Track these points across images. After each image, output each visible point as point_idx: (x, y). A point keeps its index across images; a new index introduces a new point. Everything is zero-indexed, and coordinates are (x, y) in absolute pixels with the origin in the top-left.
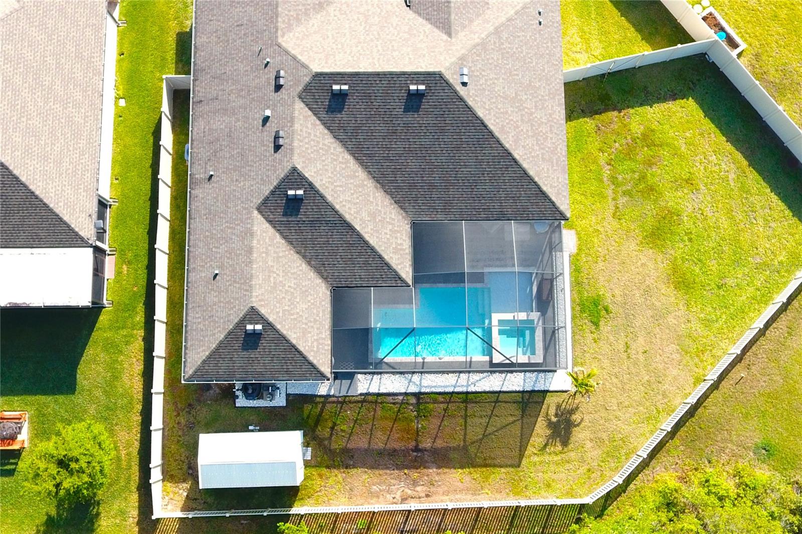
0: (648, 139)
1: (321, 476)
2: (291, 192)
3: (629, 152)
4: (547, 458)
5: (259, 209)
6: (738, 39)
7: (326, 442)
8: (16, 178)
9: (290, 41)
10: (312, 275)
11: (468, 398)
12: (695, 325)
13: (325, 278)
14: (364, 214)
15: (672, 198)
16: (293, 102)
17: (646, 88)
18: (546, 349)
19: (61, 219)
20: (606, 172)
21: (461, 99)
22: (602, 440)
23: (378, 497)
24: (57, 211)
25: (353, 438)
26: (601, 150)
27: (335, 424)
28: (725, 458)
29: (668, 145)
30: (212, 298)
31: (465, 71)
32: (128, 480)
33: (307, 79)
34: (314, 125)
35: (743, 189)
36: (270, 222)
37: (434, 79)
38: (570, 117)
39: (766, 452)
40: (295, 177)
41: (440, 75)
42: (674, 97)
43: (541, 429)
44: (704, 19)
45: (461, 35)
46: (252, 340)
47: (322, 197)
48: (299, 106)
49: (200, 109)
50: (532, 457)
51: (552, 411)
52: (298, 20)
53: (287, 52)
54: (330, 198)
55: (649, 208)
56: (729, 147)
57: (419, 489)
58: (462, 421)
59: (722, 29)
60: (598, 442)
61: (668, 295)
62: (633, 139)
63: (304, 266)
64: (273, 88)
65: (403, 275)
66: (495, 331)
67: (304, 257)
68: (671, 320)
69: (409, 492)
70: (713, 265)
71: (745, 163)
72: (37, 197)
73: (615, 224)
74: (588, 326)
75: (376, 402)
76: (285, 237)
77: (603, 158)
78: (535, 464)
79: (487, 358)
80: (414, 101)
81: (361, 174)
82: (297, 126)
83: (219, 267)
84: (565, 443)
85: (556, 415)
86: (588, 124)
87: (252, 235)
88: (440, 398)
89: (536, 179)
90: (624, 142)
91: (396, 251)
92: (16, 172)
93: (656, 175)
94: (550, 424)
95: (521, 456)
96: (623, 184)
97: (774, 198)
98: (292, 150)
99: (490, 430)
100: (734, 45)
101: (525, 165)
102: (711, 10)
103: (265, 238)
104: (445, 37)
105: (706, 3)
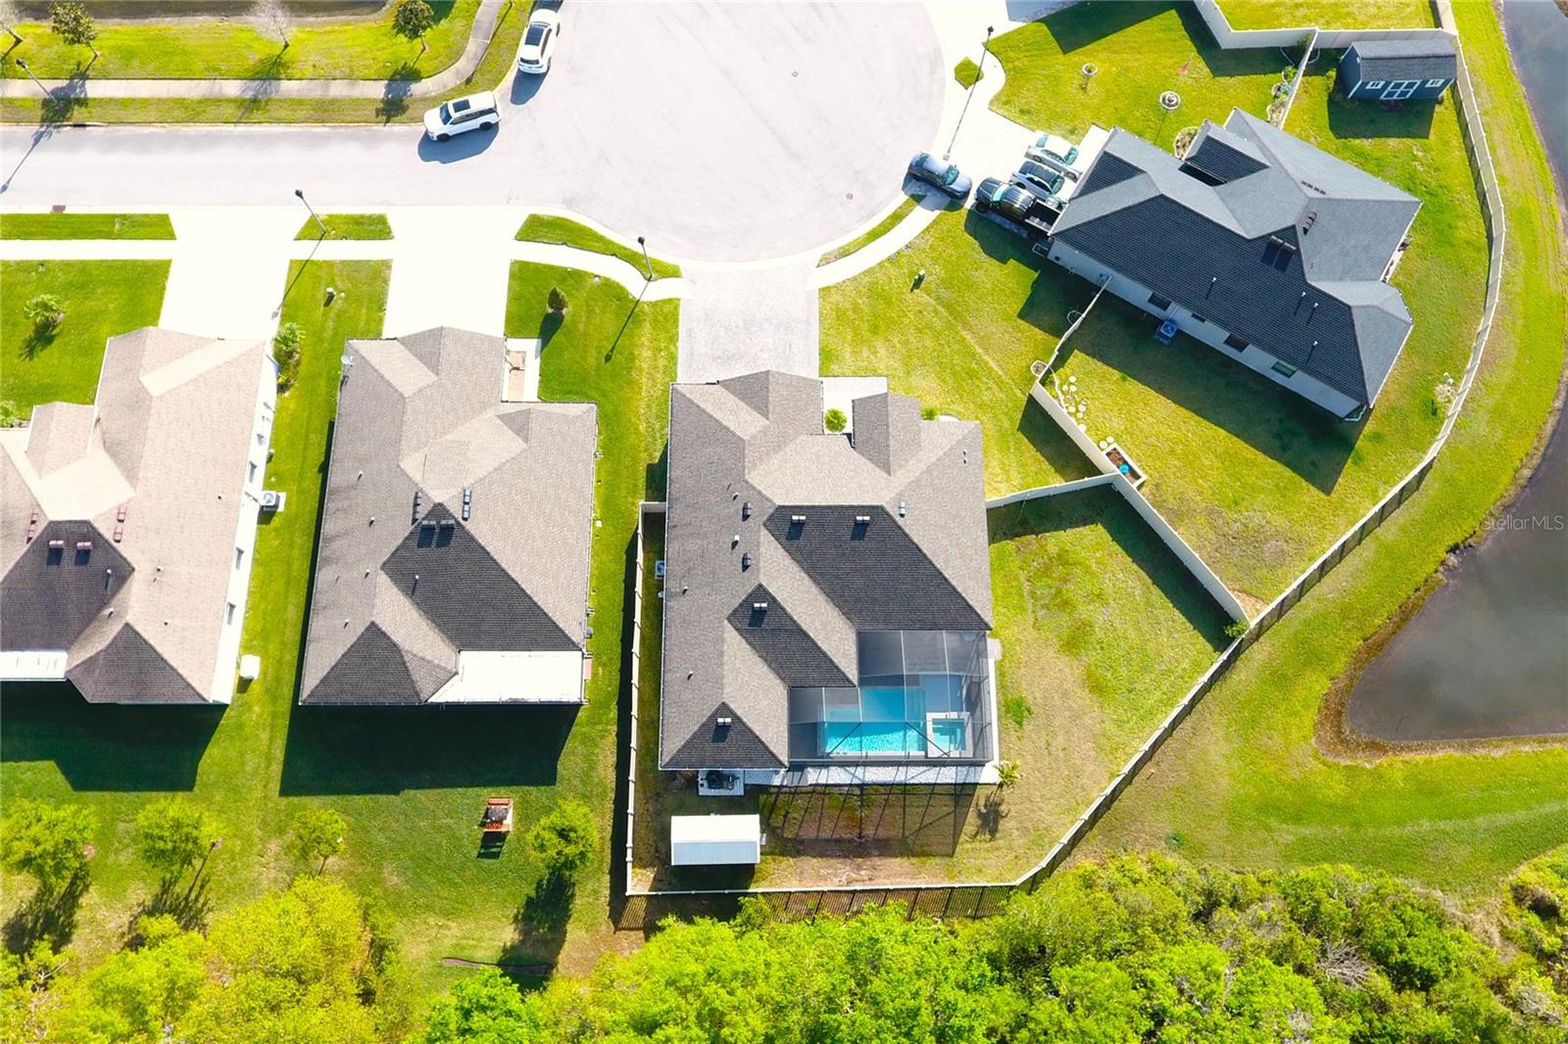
0: (1062, 558)
1: (774, 860)
3: (1046, 571)
4: (977, 845)
5: (729, 619)
6: (1139, 472)
7: (779, 831)
8: (523, 591)
9: (754, 477)
10: (772, 676)
11: (905, 789)
12: (1110, 727)
13: (783, 679)
14: (817, 624)
15: (1085, 611)
16: (759, 529)
17: (1059, 514)
18: (975, 746)
19: (557, 626)
20: (1026, 587)
21: (899, 527)
22: (1027, 829)
23: (826, 880)
24: (554, 619)
25: (805, 825)
26: (1021, 568)
27: (787, 813)
28: (1139, 847)
29: (1080, 564)
30: (687, 695)
31: (903, 505)
32: (601, 862)
33: (771, 511)
34: (776, 548)
35: (1148, 603)
36: (737, 630)
37: (878, 512)
38: (993, 539)
39: (1177, 842)
40: (761, 592)
41: (882, 508)
42: (1085, 522)
43: (972, 821)
44: (1108, 454)
45: (899, 473)
46: (721, 732)
47: (783, 609)
48: (764, 532)
49: (675, 532)
50: (965, 846)
51: (982, 802)
52: (761, 460)
53: (754, 488)
54: (789, 610)
55: (1064, 619)
56: (1135, 566)
57: (862, 872)
58: (901, 810)
59: (1126, 463)
60: (1024, 831)
61: (1083, 698)
62: (1050, 559)
63: (766, 669)
64: (741, 517)
65: (851, 677)
66: (930, 726)
67: (766, 660)
68: (1087, 720)
69: (854, 876)
70: (1123, 672)
71: (1149, 581)
72: (539, 607)
73: (1035, 633)
74: (1013, 725)
75: (824, 793)
76: (750, 643)
77: (1022, 576)
78: (967, 851)
79: (923, 753)
80: (860, 530)
81: (814, 590)
82: (762, 550)
83: (692, 669)
84: (993, 832)
85: (985, 806)
86: (1009, 545)
87: (723, 641)
88: (882, 790)
89: (964, 595)
90: (1041, 560)
91: (844, 656)
92: (523, 586)
93: (1070, 590)
94: (980, 815)
95: (955, 844)
96: (1041, 599)
97: (1177, 612)
98: (758, 569)
99: (927, 820)
100: (1136, 476)
101: (954, 583)
102: (1115, 445)
103: (734, 643)
104: (885, 475)
105: (1110, 439)
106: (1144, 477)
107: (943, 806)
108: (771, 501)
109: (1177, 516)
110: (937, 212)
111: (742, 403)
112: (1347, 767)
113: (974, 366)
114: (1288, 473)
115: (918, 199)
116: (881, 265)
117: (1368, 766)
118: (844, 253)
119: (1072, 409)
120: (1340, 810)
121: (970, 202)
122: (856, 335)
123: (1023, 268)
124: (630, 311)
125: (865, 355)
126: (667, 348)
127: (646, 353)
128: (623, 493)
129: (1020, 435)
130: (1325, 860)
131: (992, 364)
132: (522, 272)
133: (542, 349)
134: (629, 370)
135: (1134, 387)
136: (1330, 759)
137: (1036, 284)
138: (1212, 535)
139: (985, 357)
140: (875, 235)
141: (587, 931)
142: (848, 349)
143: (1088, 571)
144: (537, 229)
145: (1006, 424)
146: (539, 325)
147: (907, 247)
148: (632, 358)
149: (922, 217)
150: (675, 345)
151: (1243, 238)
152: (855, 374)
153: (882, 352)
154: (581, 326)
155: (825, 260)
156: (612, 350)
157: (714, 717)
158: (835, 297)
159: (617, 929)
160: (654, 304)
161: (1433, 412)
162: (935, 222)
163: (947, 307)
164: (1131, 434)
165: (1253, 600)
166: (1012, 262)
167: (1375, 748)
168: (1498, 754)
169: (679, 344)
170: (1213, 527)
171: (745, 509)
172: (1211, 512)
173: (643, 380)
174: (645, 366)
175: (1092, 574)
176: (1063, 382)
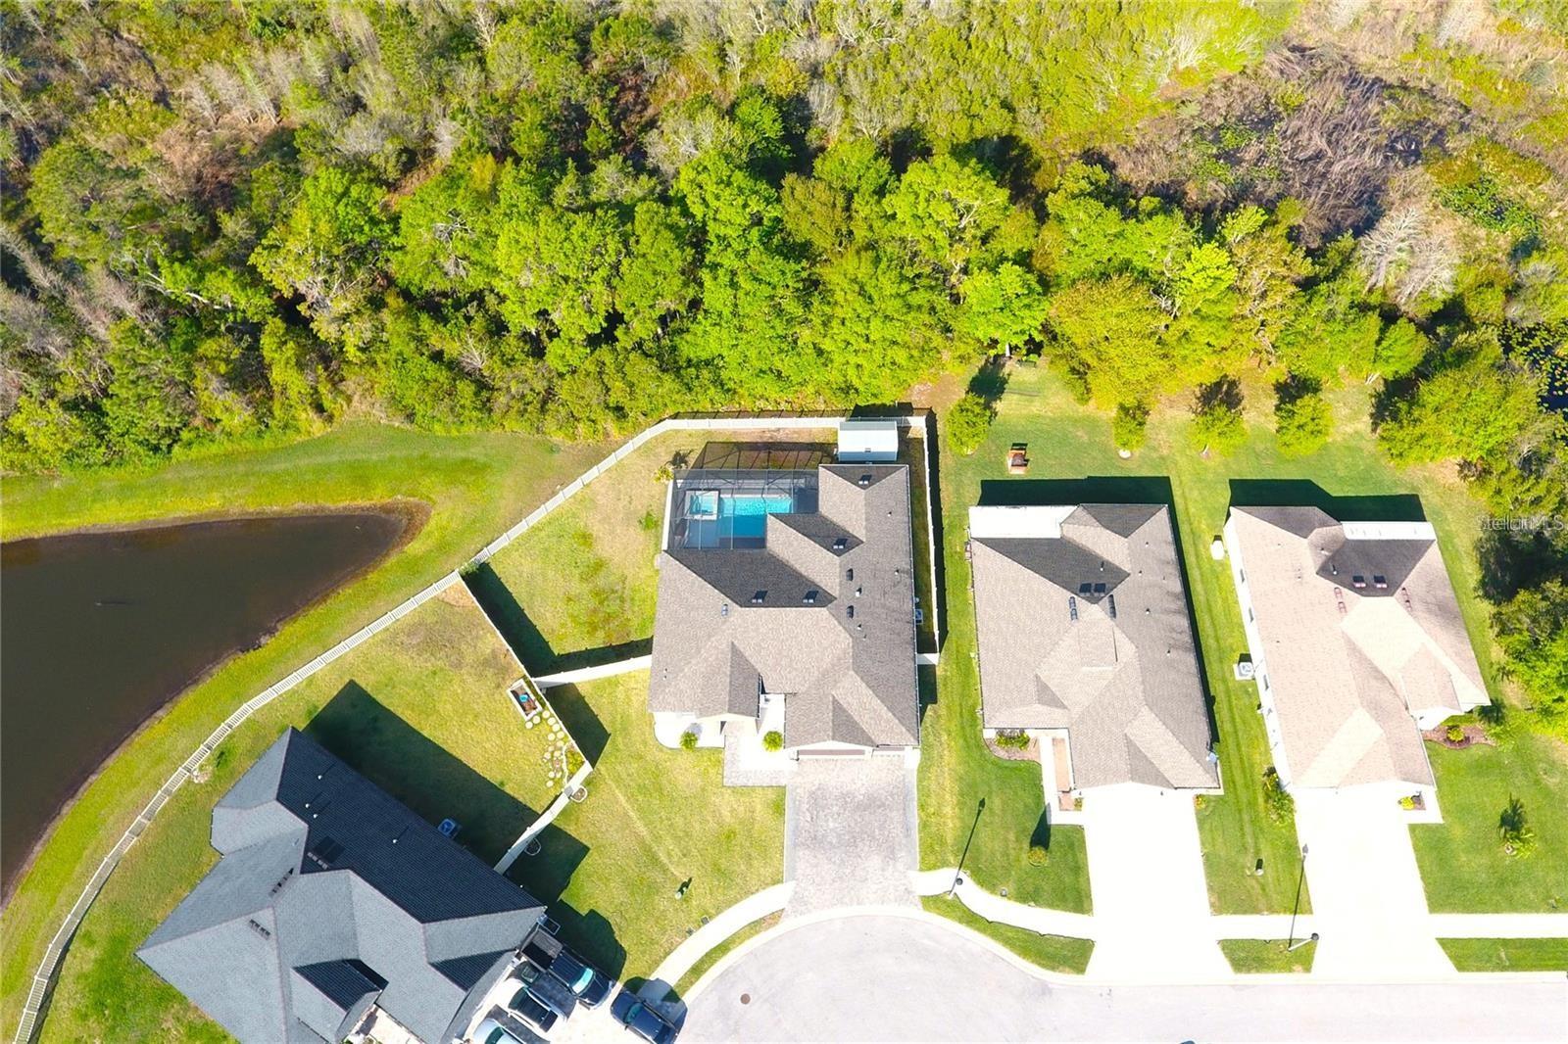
0: (594, 627)
1: (829, 437)
2: (841, 547)
3: (608, 618)
4: (690, 449)
5: (862, 541)
6: (511, 696)
9: (846, 638)
10: (830, 516)
12: (583, 515)
13: (822, 516)
18: (683, 500)
20: (627, 606)
21: (729, 597)
22: (654, 456)
25: (807, 459)
37: (746, 605)
40: (838, 553)
41: (742, 606)
42: (568, 655)
46: (866, 479)
48: (835, 594)
51: (684, 469)
54: (816, 545)
56: (535, 621)
57: (769, 435)
58: (740, 466)
60: (657, 454)
61: (596, 529)
62: (604, 627)
63: (835, 519)
67: (835, 524)
69: (775, 433)
70: (564, 548)
71: (527, 612)
74: (654, 513)
75: (793, 475)
76: (846, 531)
77: (628, 614)
78: (697, 443)
80: (761, 595)
82: (838, 580)
83: (889, 517)
85: (681, 467)
86: (634, 637)
87: (865, 530)
88: (752, 476)
90: (611, 625)
91: (777, 530)
94: (686, 463)
98: (840, 567)
99: (722, 460)
100: (513, 692)
102: (526, 718)
103: (857, 529)
104: (736, 643)
105: (529, 725)
106: (509, 691)
107: (710, 468)
108: (831, 613)
110: (652, 978)
111: (856, 718)
112: (414, 496)
113: (640, 798)
114: (380, 698)
115: (672, 996)
116: (719, 911)
117: (399, 497)
118: (756, 926)
119: (557, 754)
120: (430, 467)
121: (616, 990)
122: (749, 831)
123: (573, 905)
124: (969, 856)
125: (742, 808)
126: (928, 815)
127: (948, 810)
129: (609, 730)
131: (622, 799)
132: (1078, 900)
133: (1045, 812)
134: (961, 793)
135: (492, 775)
136: (425, 501)
137: (564, 884)
138: (464, 647)
139: (628, 806)
140: (723, 949)
142: (758, 815)
144: (1073, 955)
145: (620, 739)
146: (1052, 839)
147: (690, 932)
148: (961, 805)
149: (669, 972)
150: (921, 818)
152: (753, 788)
153: (726, 813)
154: (1012, 836)
155: (774, 918)
156: (980, 811)
157: (869, 485)
158: (767, 872)
159: (930, 409)
160: (945, 864)
161: (222, 756)
162: (657, 963)
163: (654, 860)
164: (509, 732)
165: (446, 600)
166: (584, 912)
167: (388, 510)
168: (299, 505)
169: (917, 822)
170: (460, 653)
171: (851, 614)
172: (458, 665)
173: (947, 783)
174: (947, 797)
175: (572, 616)
176: (557, 782)
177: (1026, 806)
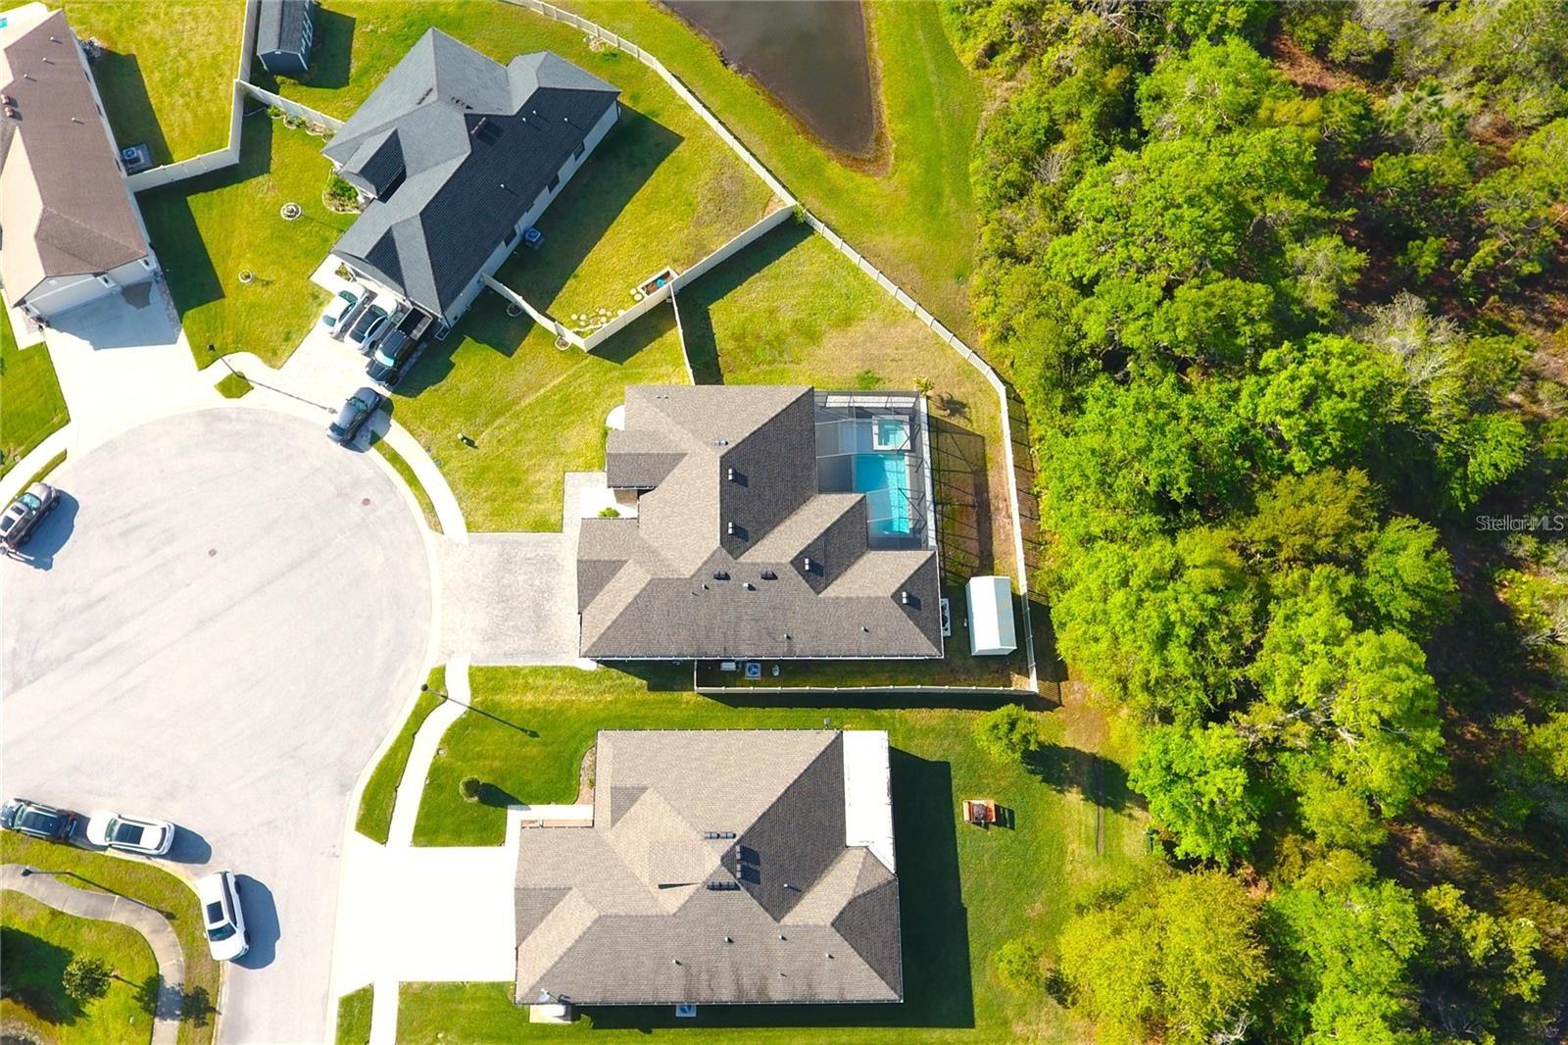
0: (739, 338)
2: (807, 567)
3: (749, 351)
4: (973, 418)
5: (819, 593)
6: (663, 272)
8: (795, 782)
9: (687, 570)
10: (861, 562)
11: (935, 470)
12: (876, 315)
13: (862, 554)
14: (818, 521)
15: (784, 324)
16: (741, 564)
18: (899, 414)
19: (824, 752)
20: (765, 367)
21: (737, 446)
22: (959, 381)
23: (1012, 534)
25: (968, 549)
26: (748, 370)
27: (960, 563)
28: (966, 303)
29: (744, 324)
30: (882, 633)
31: (716, 442)
33: (724, 551)
34: (757, 549)
35: (776, 277)
36: (826, 587)
37: (725, 462)
39: (960, 278)
40: (797, 562)
41: (722, 458)
42: (707, 318)
43: (957, 421)
44: (648, 293)
45: (683, 446)
46: (914, 603)
47: (809, 546)
48: (742, 559)
50: (974, 428)
51: (942, 413)
52: (669, 566)
53: (700, 569)
54: (810, 541)
55: (792, 340)
56: (745, 284)
58: (952, 474)
59: (656, 281)
60: (960, 384)
61: (856, 331)
62: (740, 347)
63: (857, 566)
64: (726, 582)
65: (858, 498)
67: (850, 565)
68: (873, 331)
69: (1004, 513)
70: (833, 301)
71: (757, 275)
72: (809, 768)
73: (805, 363)
74: (880, 386)
75: (943, 533)
76: (836, 578)
77: (754, 370)
78: (980, 426)
79: (908, 453)
80: (740, 479)
81: (789, 522)
82: (759, 561)
83: (859, 628)
84: (964, 406)
85: (945, 410)
86: (727, 377)
87: (837, 598)
88: (937, 487)
89: (788, 404)
90: (741, 354)
91: (841, 502)
93: (767, 334)
94: (952, 414)
95: (974, 434)
96: (774, 356)
97: (784, 258)
98: (777, 564)
99: (958, 454)
100: (668, 274)
101: (779, 410)
102: (639, 288)
103: (839, 589)
104: (686, 458)
105: (633, 292)
106: (668, 269)
107: (947, 441)
108: (715, 552)
109: (701, 249)
110: (392, 421)
111: (606, 588)
112: (896, 158)
113: (557, 397)
114: (665, 164)
115: (375, 439)
116: (445, 475)
117: (895, 145)
118: (429, 508)
119: (604, 319)
120: (929, 167)
121: (383, 391)
122: (520, 498)
123: (460, 350)
124: (480, 716)
125: (541, 491)
126: (525, 677)
127: (529, 697)
128: (676, 712)
129: (626, 363)
130: (967, 181)
131: (556, 382)
132: (428, 832)
133: (522, 804)
134: (546, 712)
135: (585, 268)
136: (890, 169)
137: (477, 340)
138: (718, 225)
139: (548, 388)
140: (412, 480)
141: (1064, 730)
142: (535, 505)
143: (750, 319)
144: (375, 821)
145: (616, 373)
146: (492, 809)
147: (428, 450)
148: (534, 711)
149: (396, 436)
150: (522, 669)
151: (469, 157)
152: (561, 500)
153: (539, 476)
154: (497, 764)
155: (436, 525)
156: (526, 731)
157: (901, 605)
158: (479, 518)
159: (1060, 704)
160: (475, 691)
161: (614, 56)
162: (404, 424)
163: (497, 415)
164: (627, 276)
165: (771, 203)
166: (453, 358)
167: (880, 139)
168: (881, 63)
169: (520, 665)
170: (711, 223)
171: (719, 577)
172: (698, 223)
173: (559, 698)
174: (544, 698)
175: (753, 316)
176: (576, 323)
177: (529, 782)
